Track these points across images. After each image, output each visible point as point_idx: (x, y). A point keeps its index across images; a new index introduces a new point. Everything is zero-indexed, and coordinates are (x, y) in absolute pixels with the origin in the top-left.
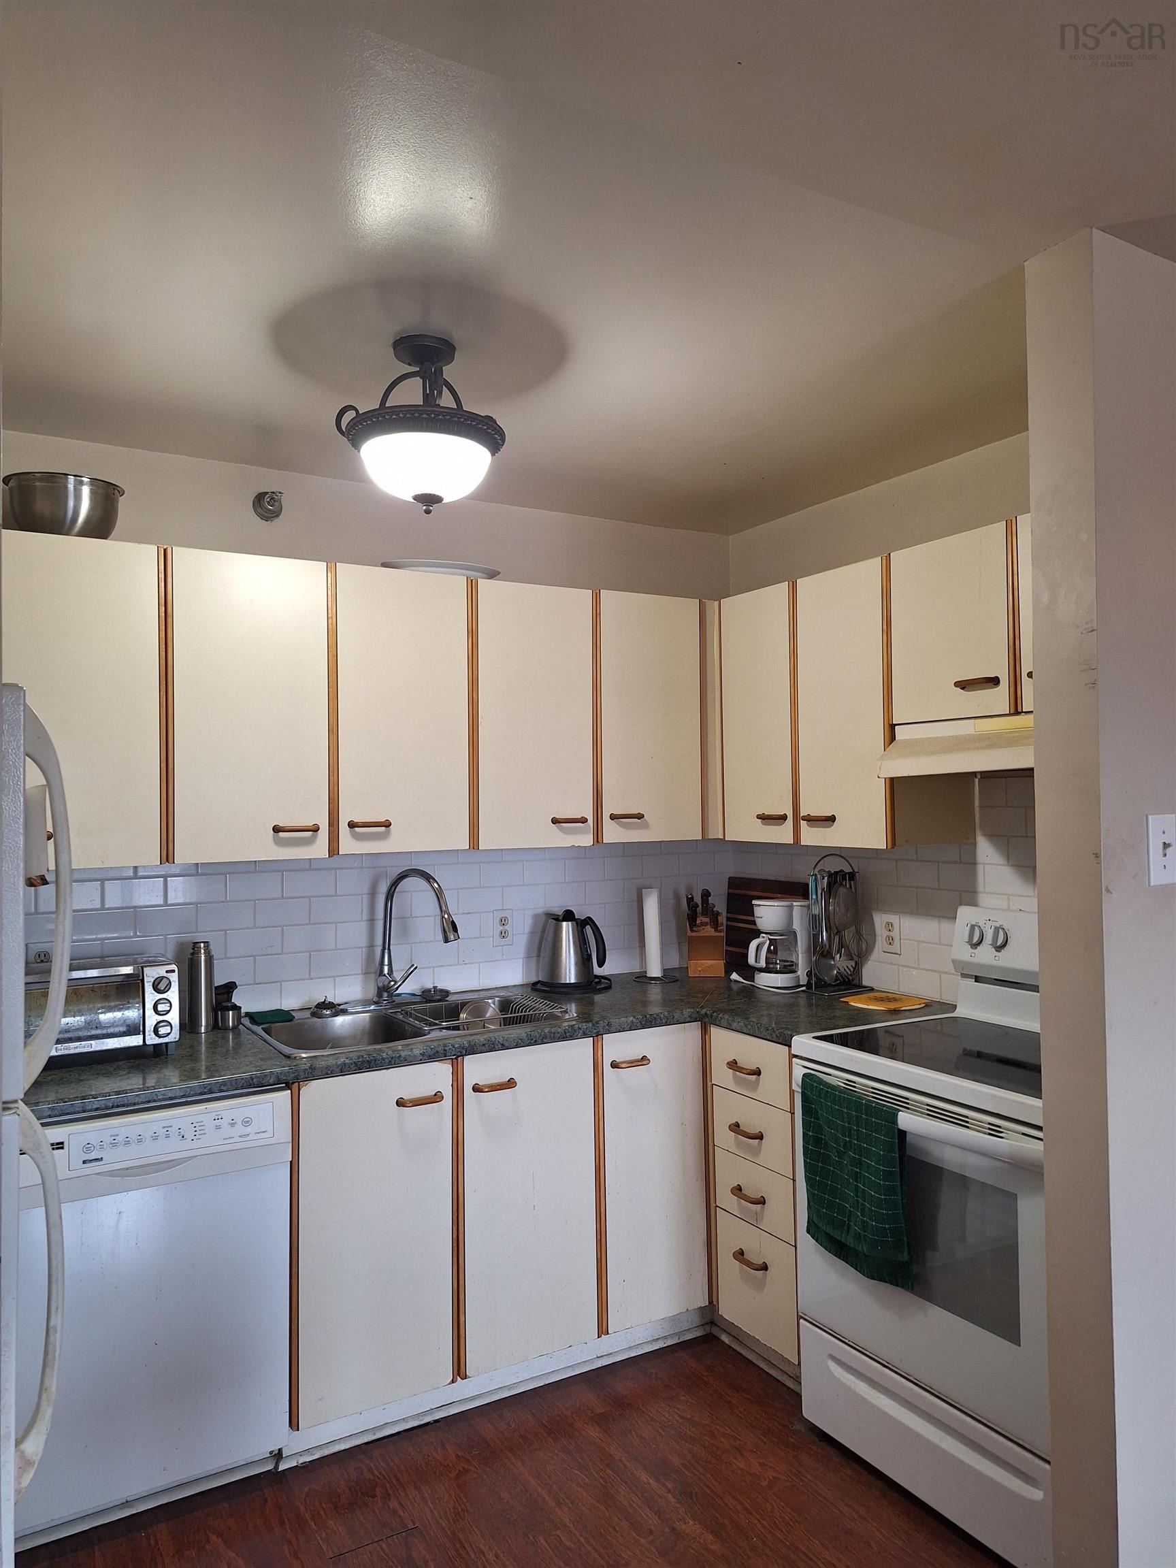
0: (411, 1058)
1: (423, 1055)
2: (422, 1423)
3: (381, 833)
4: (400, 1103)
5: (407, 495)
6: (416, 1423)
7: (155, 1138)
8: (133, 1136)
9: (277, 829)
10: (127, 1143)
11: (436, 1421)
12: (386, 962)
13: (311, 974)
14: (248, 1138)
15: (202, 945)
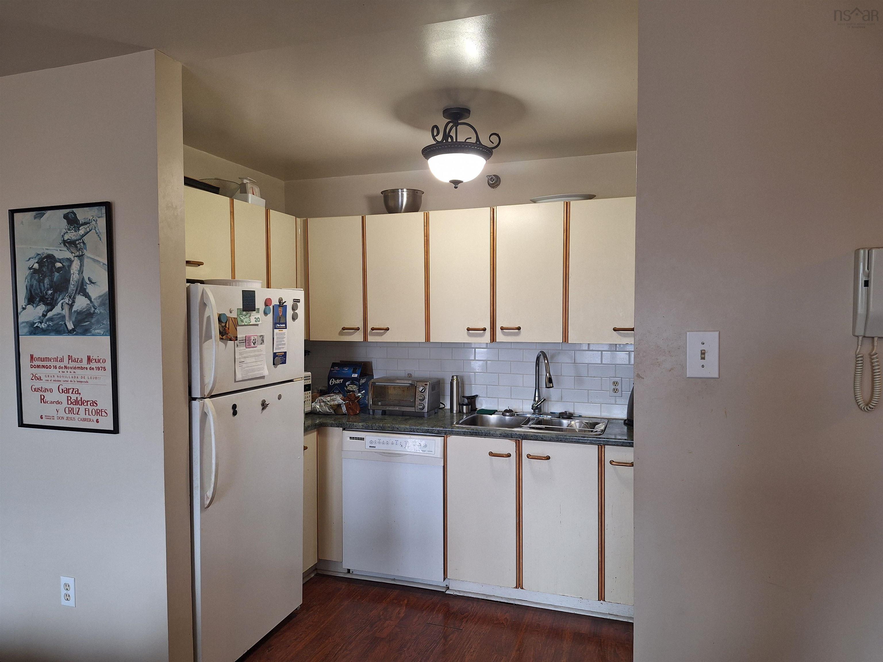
0: (495, 435)
1: (501, 434)
2: (509, 602)
3: (517, 333)
4: (491, 454)
5: (447, 181)
6: (506, 601)
7: (393, 444)
8: (385, 441)
9: (468, 329)
10: (383, 443)
11: (516, 605)
12: (537, 395)
13: (512, 396)
14: (425, 452)
15: (455, 377)
